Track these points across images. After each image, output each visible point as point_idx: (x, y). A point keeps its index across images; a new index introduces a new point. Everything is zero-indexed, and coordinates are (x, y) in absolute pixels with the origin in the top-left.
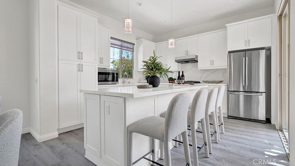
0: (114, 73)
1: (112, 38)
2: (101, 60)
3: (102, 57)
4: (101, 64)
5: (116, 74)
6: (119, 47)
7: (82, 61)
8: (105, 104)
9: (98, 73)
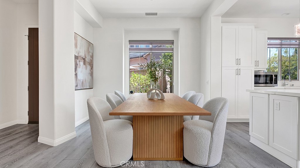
0: (272, 75)
1: (269, 39)
2: (257, 63)
3: (257, 60)
4: (256, 67)
5: (275, 76)
6: (278, 46)
7: (239, 66)
8: (275, 102)
9: (255, 75)
